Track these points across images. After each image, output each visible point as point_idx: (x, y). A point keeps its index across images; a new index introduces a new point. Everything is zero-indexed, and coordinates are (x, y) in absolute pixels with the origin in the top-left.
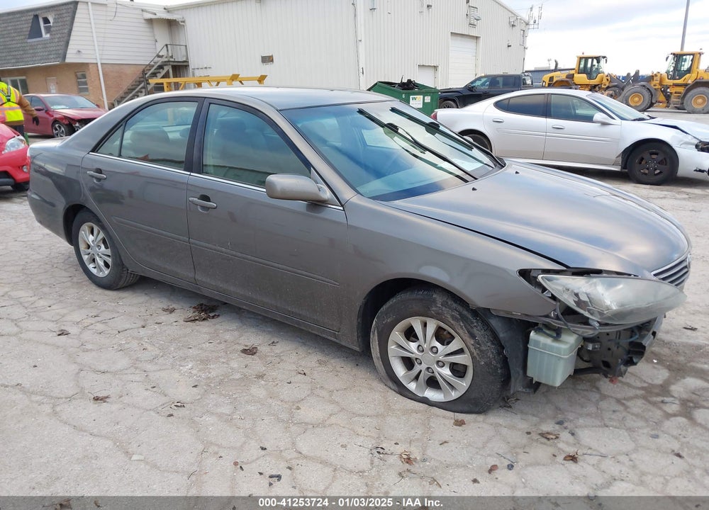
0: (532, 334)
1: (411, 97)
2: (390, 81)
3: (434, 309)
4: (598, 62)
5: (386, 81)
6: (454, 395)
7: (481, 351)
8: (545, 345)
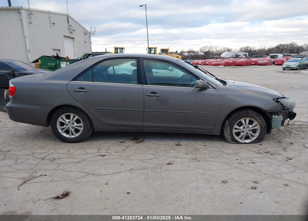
0: (273, 116)
1: (61, 62)
2: (48, 56)
3: (250, 114)
4: (122, 50)
5: (47, 55)
6: (254, 138)
7: (263, 123)
8: (277, 118)
